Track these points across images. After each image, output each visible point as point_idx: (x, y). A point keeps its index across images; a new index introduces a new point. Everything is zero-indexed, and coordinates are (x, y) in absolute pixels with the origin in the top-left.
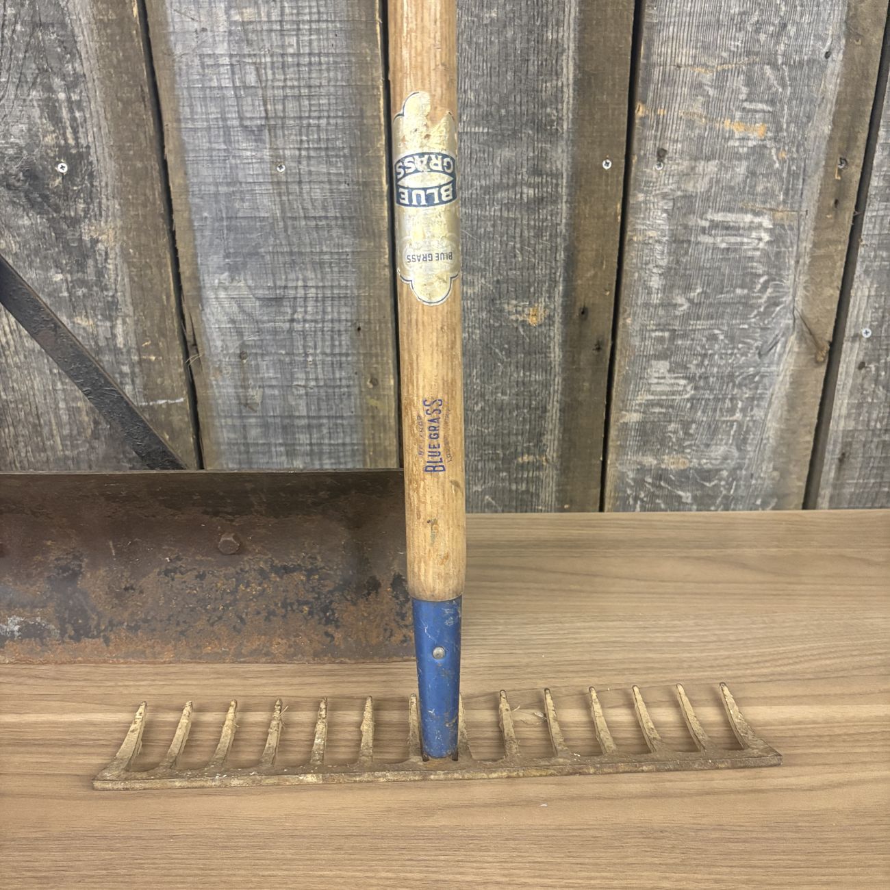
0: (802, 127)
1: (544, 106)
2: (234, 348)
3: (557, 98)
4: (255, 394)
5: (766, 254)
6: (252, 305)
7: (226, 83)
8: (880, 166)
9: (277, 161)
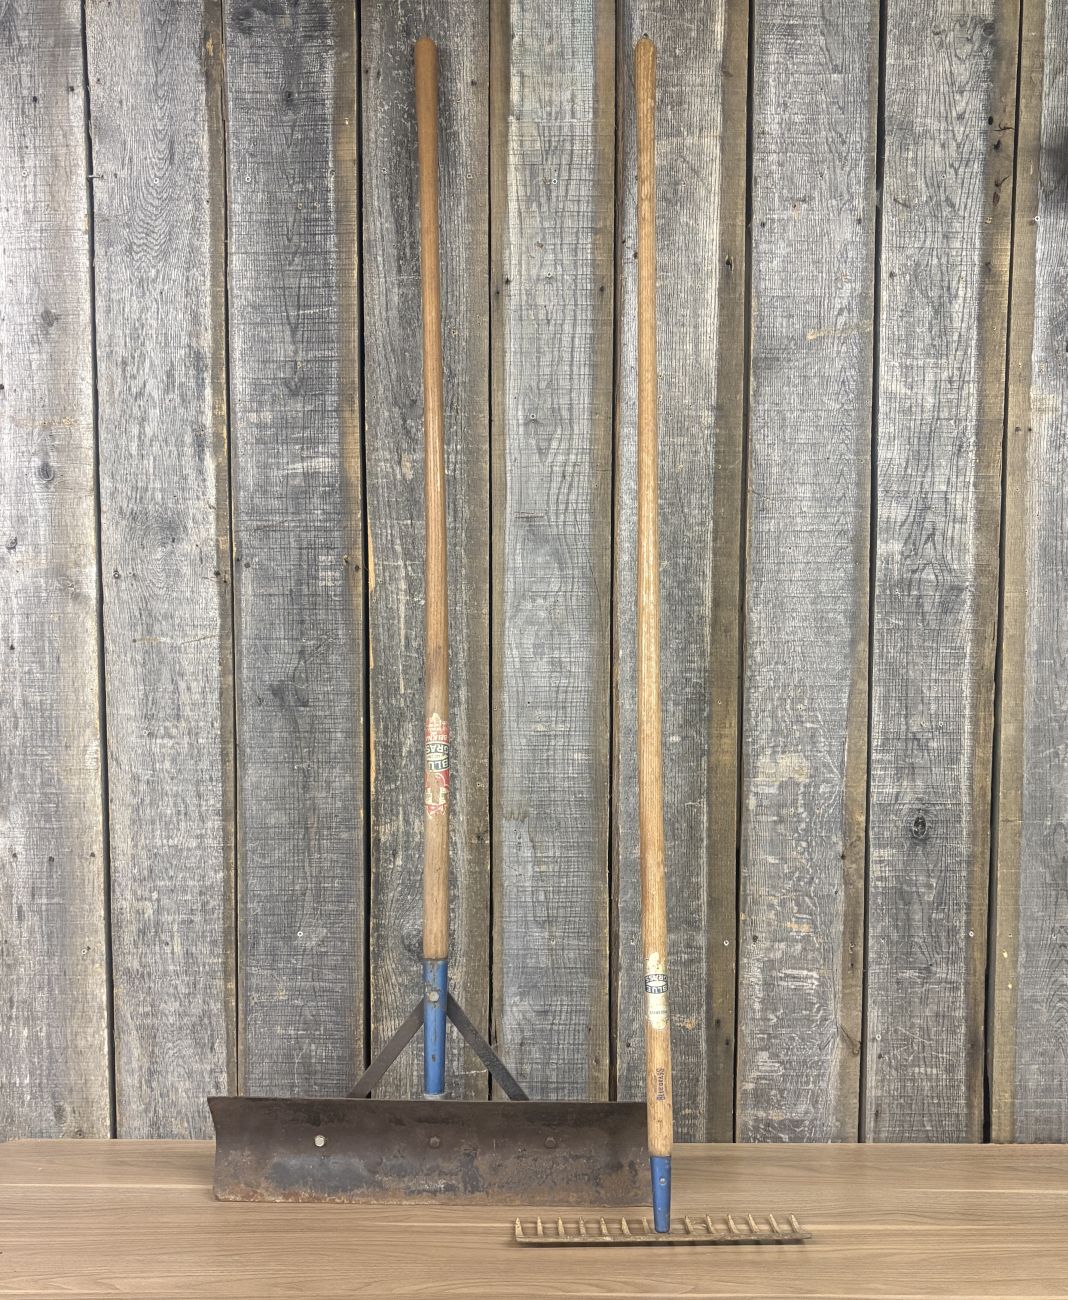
0: (828, 927)
1: (692, 913)
2: (518, 1040)
3: (698, 909)
4: (527, 1068)
5: (817, 992)
6: (531, 1015)
7: (529, 900)
8: (873, 947)
9: (552, 937)
